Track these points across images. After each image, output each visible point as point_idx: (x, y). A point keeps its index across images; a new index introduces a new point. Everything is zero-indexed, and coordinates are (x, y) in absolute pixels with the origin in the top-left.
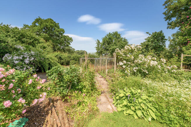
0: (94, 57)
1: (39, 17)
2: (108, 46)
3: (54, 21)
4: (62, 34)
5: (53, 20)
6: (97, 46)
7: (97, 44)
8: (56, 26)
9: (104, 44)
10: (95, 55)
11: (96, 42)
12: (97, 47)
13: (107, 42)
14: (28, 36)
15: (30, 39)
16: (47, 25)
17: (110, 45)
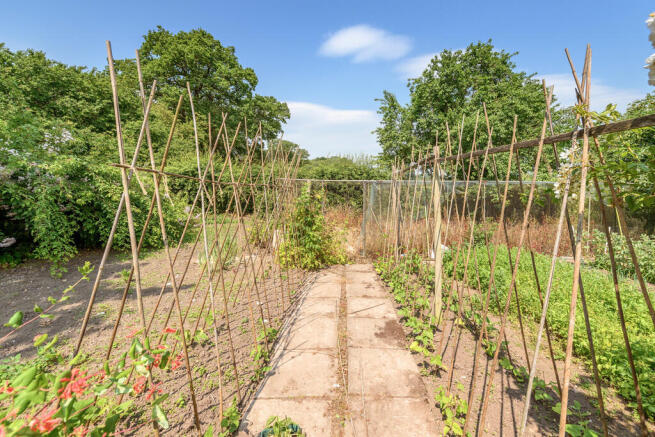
0: (369, 177)
1: (159, 27)
2: (441, 116)
3: (216, 39)
4: (245, 90)
5: (210, 37)
6: (383, 126)
7: (382, 116)
8: (221, 58)
9: (418, 111)
10: (375, 166)
11: (379, 104)
12: (386, 130)
13: (436, 98)
14: (84, 90)
15: (91, 101)
16: (181, 53)
17: (451, 112)
